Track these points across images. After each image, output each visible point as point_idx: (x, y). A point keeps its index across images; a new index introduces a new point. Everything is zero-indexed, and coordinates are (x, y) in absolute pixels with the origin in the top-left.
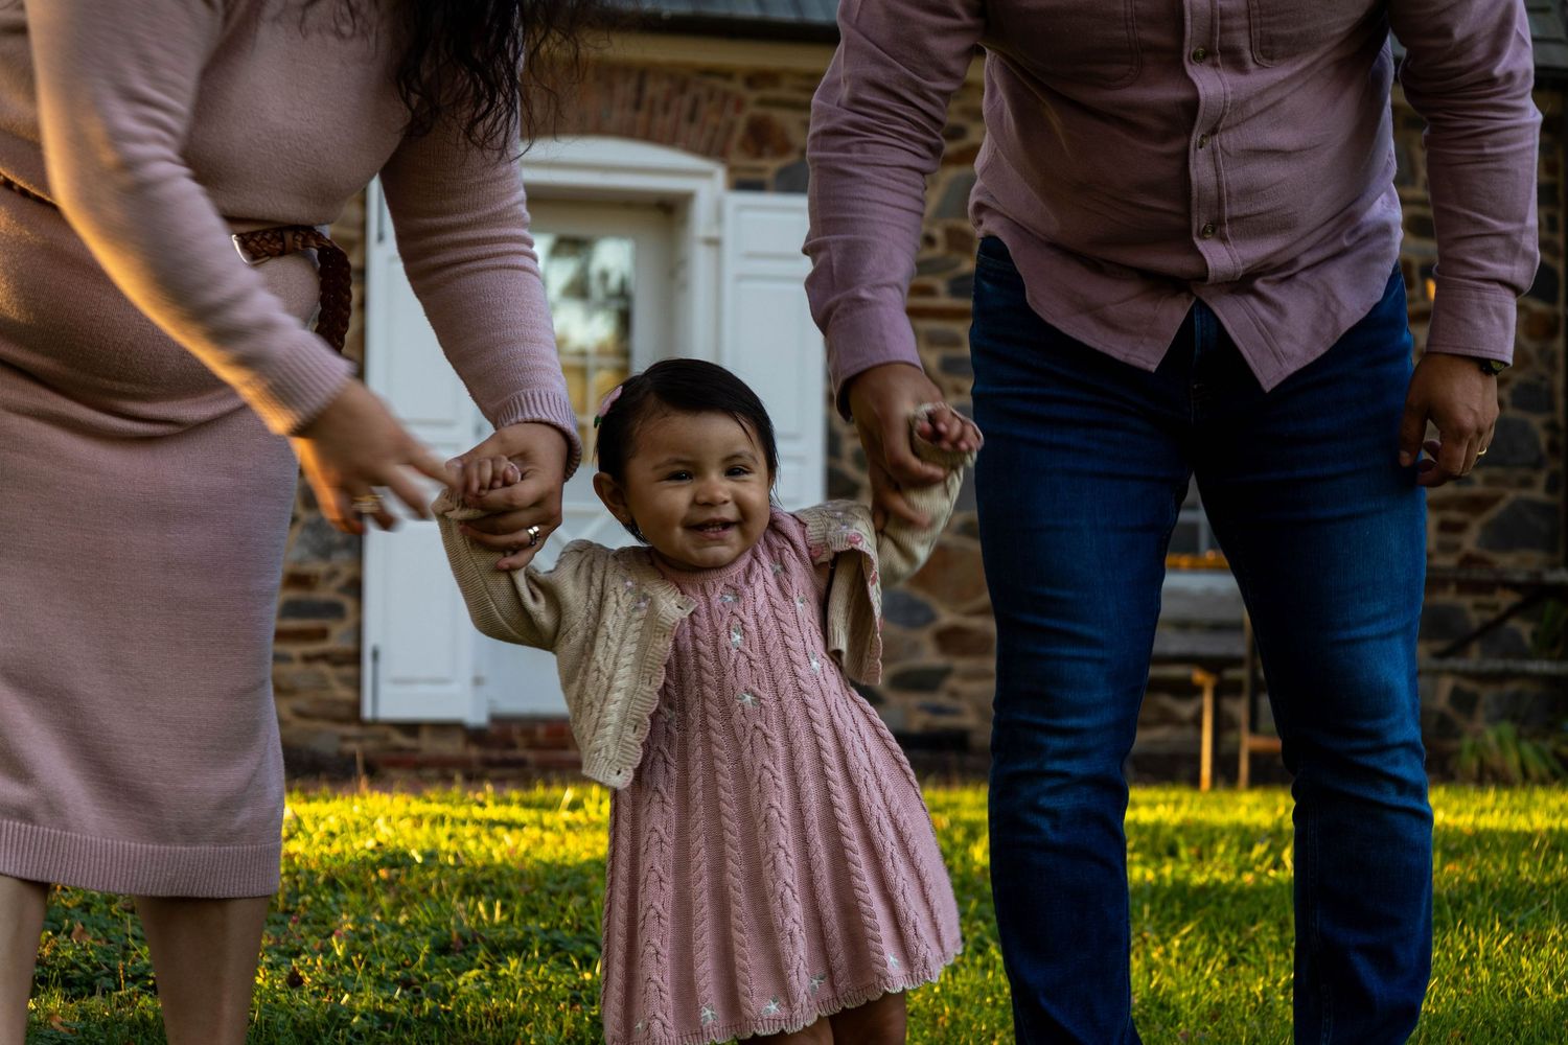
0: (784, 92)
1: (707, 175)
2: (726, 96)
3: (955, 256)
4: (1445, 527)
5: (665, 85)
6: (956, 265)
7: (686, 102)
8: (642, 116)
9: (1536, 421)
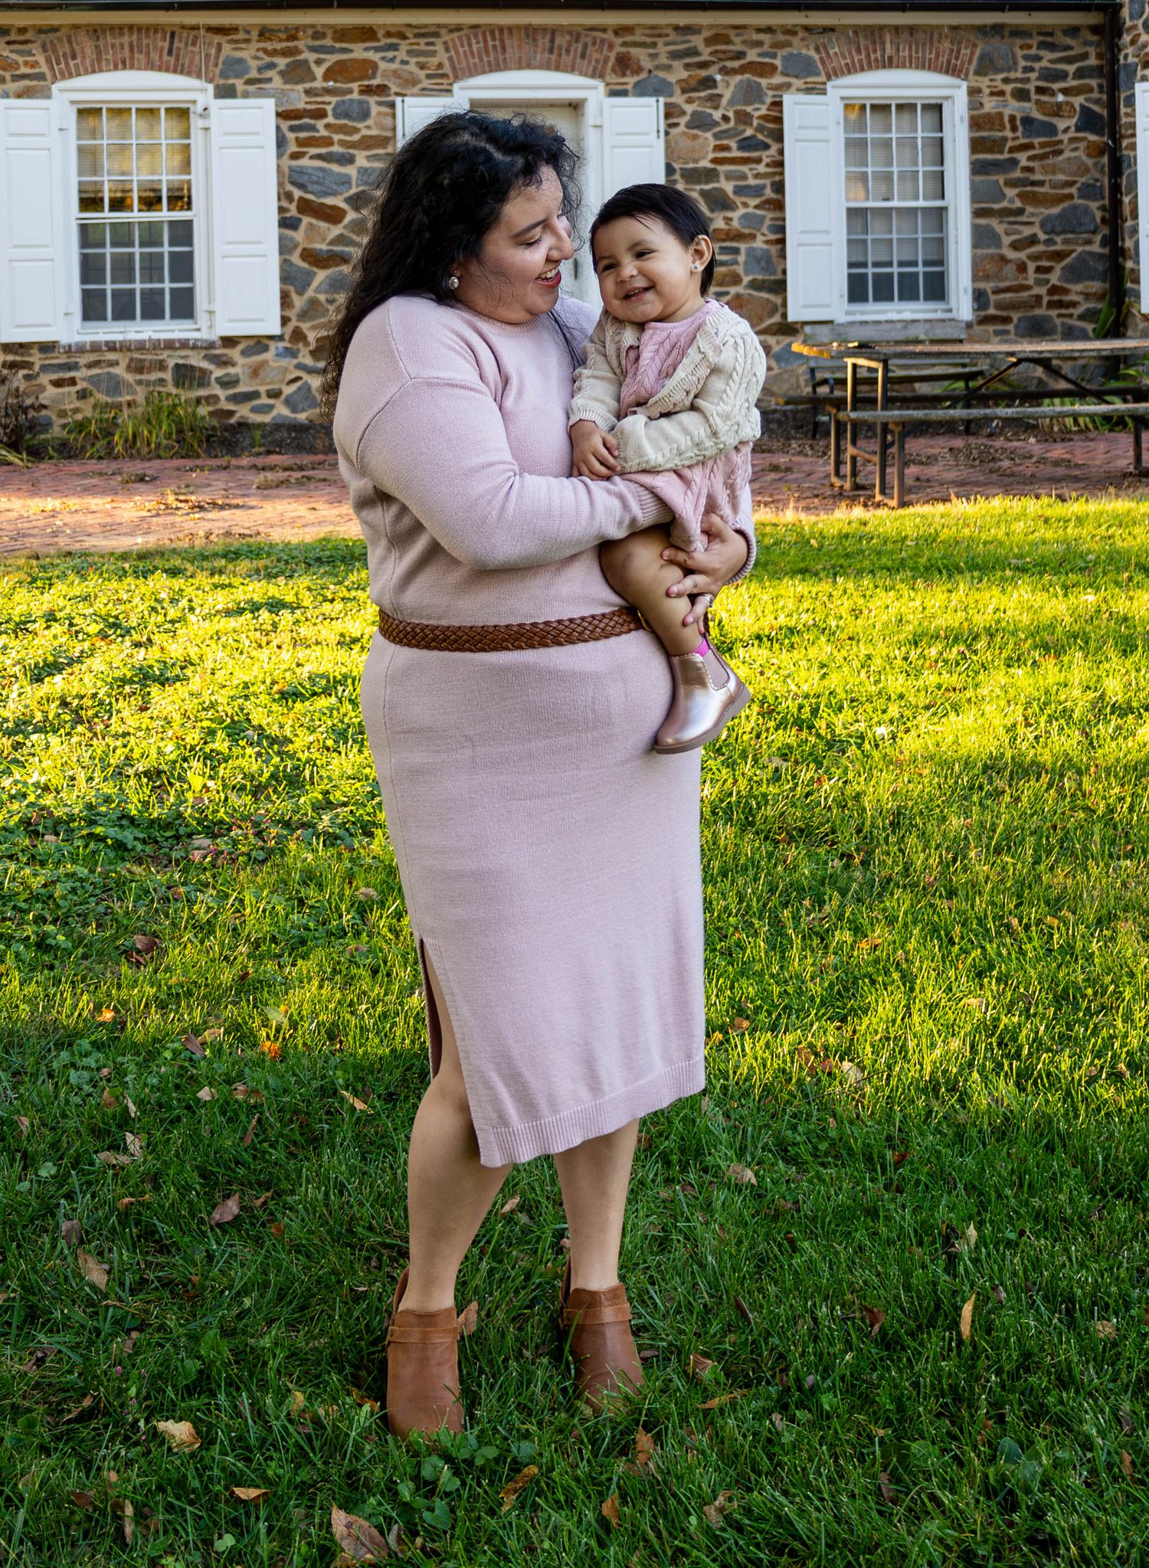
0: (637, 38)
1: (596, 88)
2: (603, 41)
3: (741, 127)
4: (1039, 270)
5: (568, 38)
6: (744, 131)
7: (580, 46)
8: (554, 57)
9: (1094, 205)
